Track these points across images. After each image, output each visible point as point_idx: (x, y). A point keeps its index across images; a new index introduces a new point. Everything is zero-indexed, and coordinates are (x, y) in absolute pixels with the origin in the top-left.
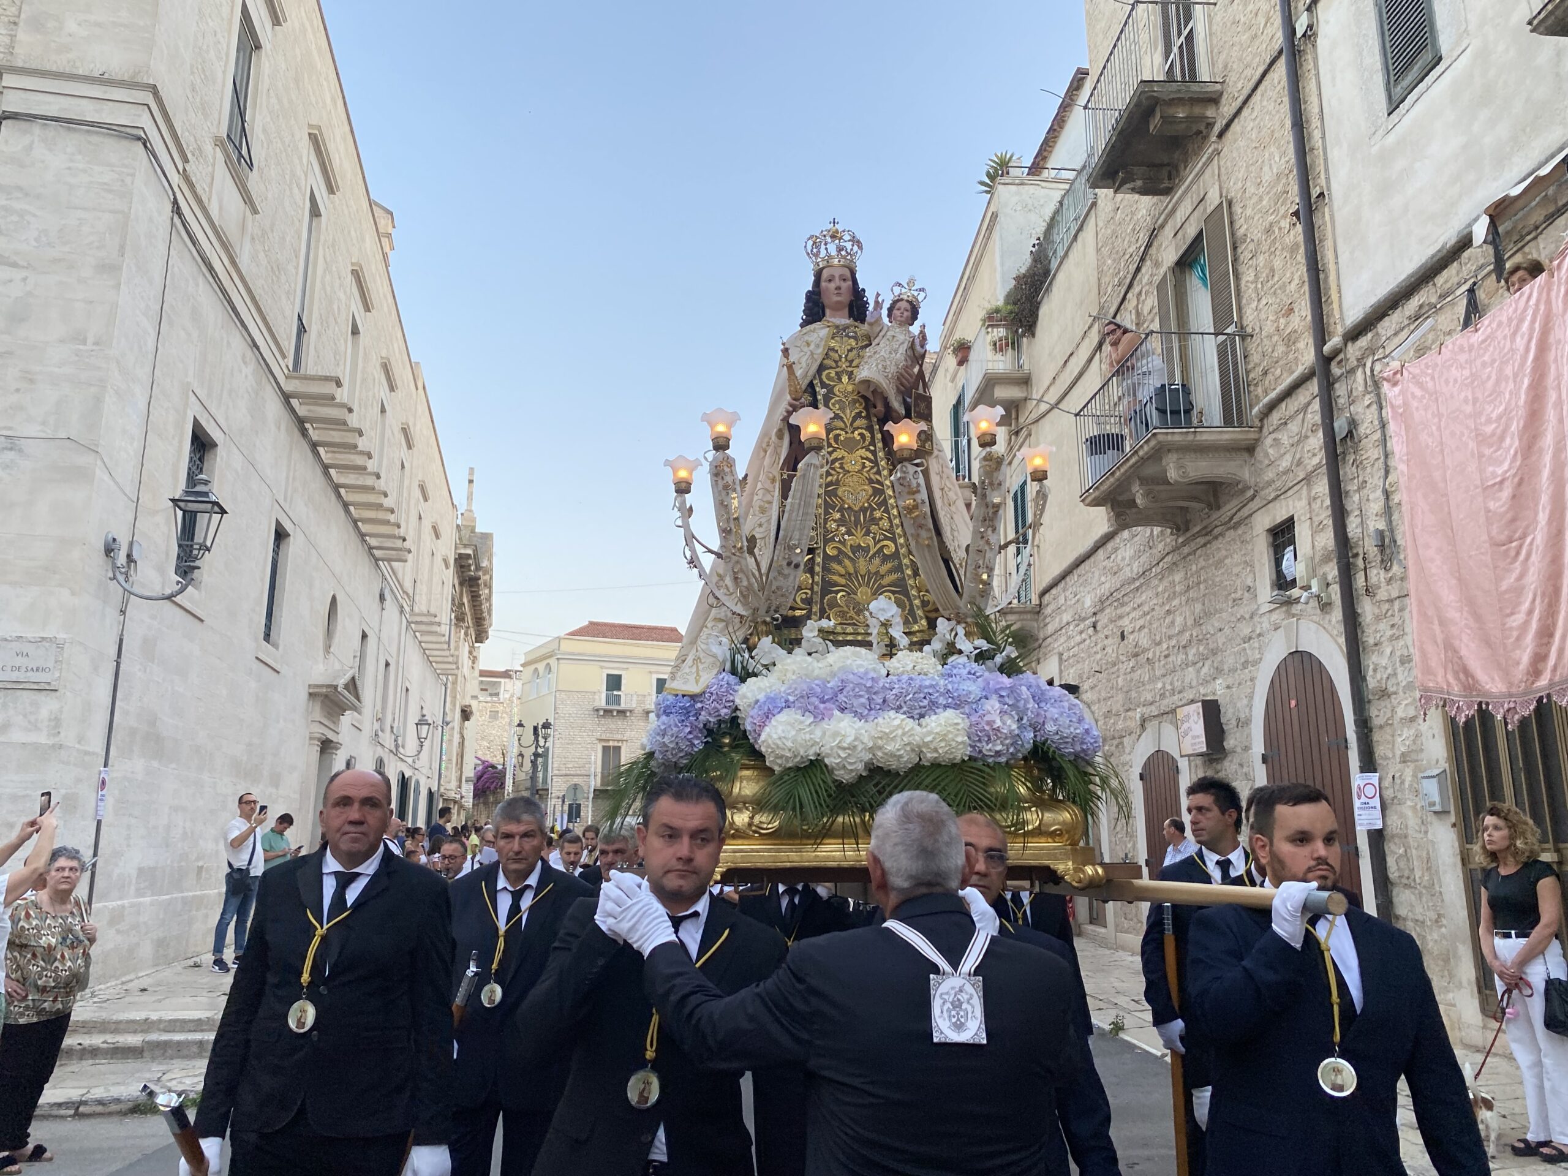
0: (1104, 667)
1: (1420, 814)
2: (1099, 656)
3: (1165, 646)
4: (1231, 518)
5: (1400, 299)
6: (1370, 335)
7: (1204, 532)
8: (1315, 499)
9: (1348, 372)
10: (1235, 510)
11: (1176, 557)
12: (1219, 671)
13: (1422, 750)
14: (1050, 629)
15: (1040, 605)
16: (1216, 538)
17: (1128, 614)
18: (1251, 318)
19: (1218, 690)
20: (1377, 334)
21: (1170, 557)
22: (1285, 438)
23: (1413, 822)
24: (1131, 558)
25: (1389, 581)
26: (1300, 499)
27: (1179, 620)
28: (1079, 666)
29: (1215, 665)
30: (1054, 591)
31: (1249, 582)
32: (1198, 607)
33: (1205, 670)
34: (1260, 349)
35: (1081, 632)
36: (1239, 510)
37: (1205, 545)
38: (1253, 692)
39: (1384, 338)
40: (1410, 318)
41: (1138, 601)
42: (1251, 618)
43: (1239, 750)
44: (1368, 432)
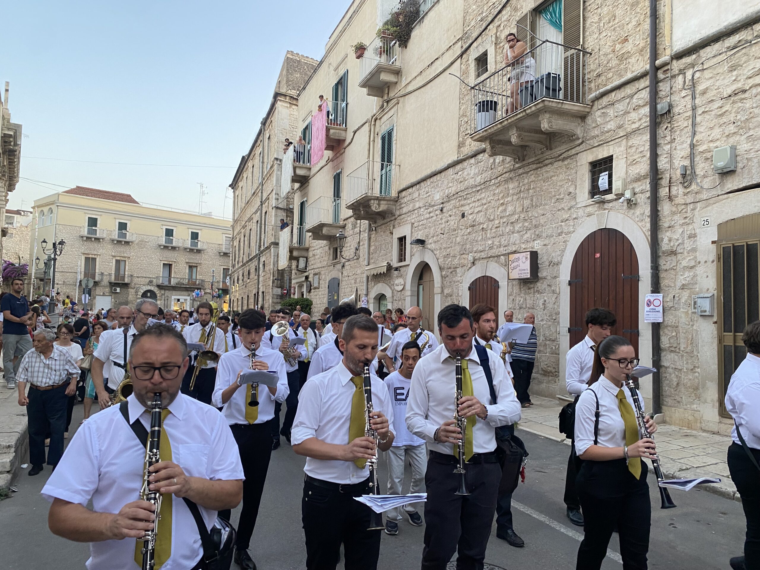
0: (446, 231)
1: (690, 316)
2: (443, 226)
3: (497, 222)
4: (561, 155)
5: (723, 36)
6: (694, 57)
7: (537, 162)
8: (631, 147)
9: (672, 77)
10: (564, 150)
11: (512, 175)
12: (539, 236)
13: (696, 283)
14: (405, 210)
15: (398, 197)
16: (546, 165)
17: (469, 204)
18: (591, 44)
19: (537, 246)
20: (699, 56)
21: (507, 174)
22: (612, 112)
23: (683, 319)
24: (475, 174)
25: (685, 194)
26: (620, 146)
27: (510, 209)
28: (426, 230)
29: (537, 233)
30: (410, 190)
31: (571, 190)
32: (527, 203)
33: (528, 235)
34: (597, 61)
35: (430, 213)
36: (568, 150)
37: (537, 169)
38: (565, 249)
39: (704, 59)
40: (728, 48)
41: (479, 197)
42: (569, 209)
43: (549, 278)
44: (681, 111)
